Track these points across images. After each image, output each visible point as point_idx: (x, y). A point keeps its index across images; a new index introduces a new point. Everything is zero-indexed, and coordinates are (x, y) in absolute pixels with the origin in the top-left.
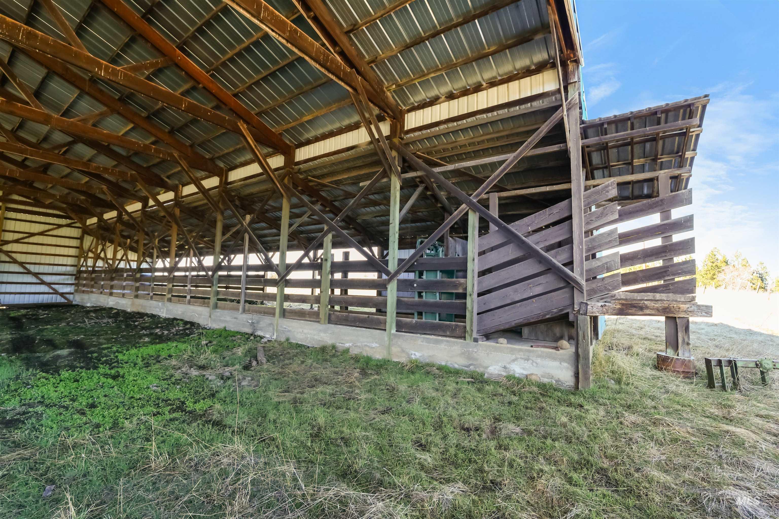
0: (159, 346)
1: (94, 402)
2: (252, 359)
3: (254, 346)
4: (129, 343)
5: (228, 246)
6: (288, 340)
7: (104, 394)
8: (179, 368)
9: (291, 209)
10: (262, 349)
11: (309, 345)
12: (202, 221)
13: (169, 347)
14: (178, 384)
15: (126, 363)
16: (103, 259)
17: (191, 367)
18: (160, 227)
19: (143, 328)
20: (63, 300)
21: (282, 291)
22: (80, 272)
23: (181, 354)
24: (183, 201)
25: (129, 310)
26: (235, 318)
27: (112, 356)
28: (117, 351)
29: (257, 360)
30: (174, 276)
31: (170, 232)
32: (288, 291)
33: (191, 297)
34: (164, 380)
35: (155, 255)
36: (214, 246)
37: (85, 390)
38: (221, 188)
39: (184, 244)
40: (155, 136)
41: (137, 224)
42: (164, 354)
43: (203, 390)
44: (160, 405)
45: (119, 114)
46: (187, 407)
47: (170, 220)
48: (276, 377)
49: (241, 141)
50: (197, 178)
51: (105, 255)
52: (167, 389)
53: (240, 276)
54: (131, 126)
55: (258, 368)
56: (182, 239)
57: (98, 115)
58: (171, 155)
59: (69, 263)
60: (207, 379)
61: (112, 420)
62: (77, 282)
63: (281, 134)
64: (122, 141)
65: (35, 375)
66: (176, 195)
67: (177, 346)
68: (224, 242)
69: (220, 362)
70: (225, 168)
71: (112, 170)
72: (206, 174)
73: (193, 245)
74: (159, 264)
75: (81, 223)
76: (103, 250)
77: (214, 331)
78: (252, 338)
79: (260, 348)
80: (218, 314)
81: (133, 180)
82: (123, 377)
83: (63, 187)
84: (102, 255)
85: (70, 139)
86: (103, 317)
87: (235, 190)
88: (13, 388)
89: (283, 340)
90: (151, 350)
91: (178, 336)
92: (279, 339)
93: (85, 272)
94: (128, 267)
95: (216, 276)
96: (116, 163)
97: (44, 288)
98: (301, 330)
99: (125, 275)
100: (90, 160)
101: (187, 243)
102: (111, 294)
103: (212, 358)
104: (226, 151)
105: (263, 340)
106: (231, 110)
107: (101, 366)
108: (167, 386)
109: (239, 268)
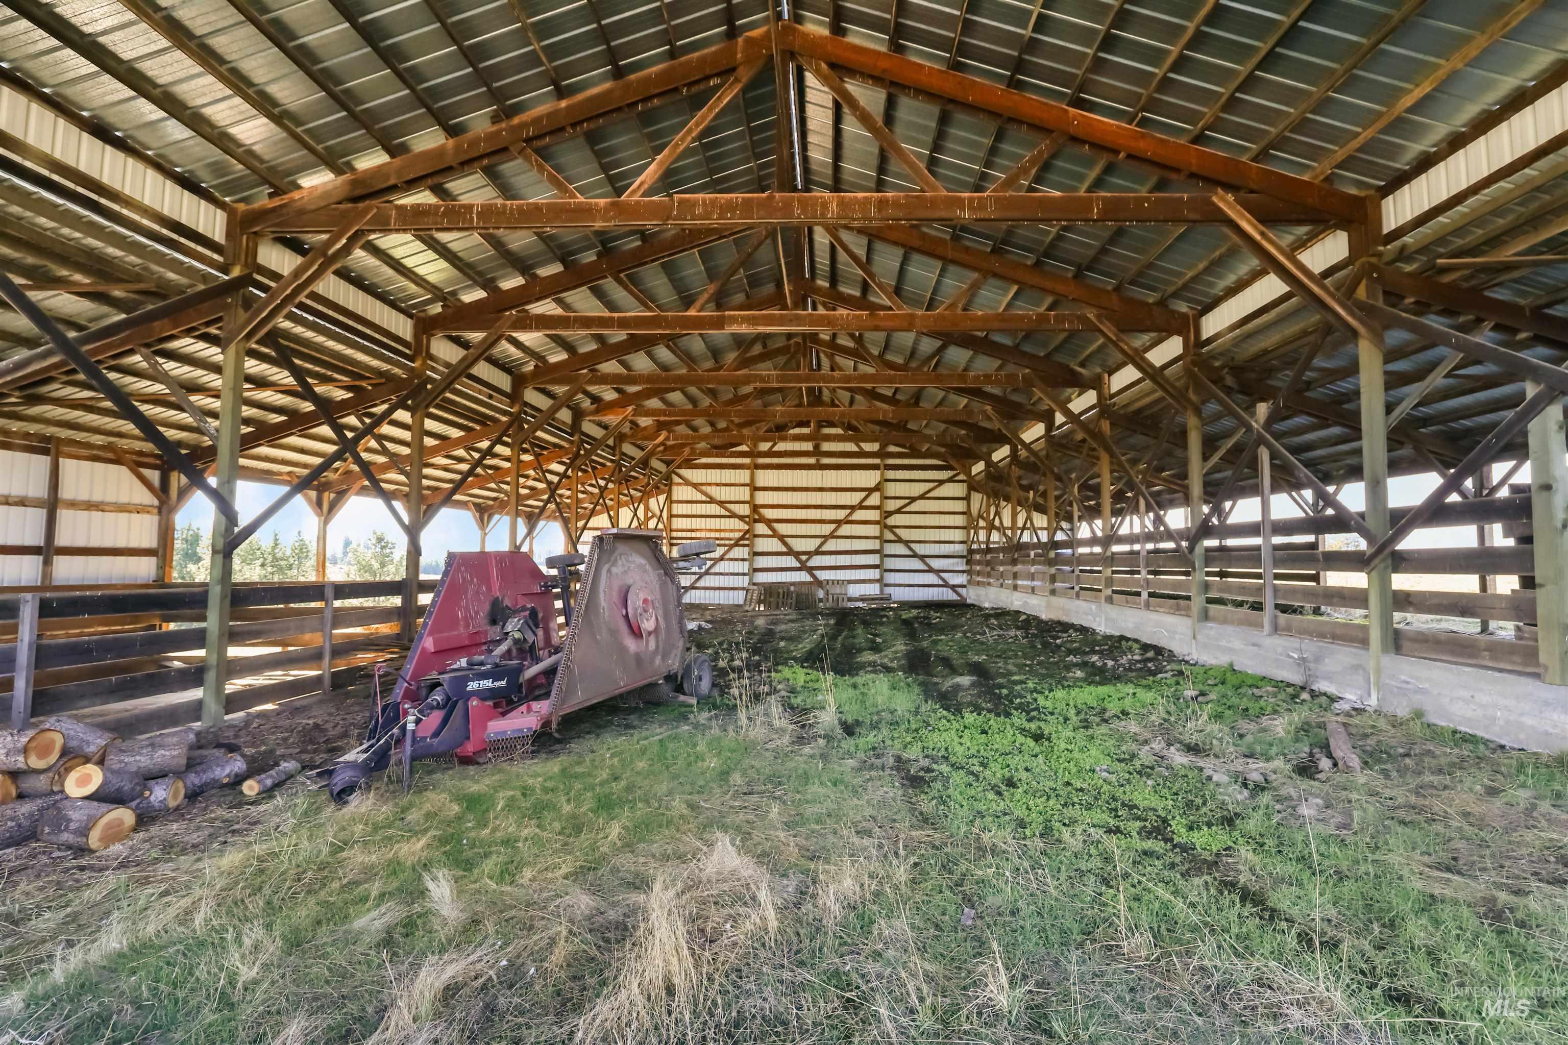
0: (1103, 690)
1: (1012, 777)
2: (1316, 750)
3: (1314, 718)
4: (1052, 676)
5: (1218, 483)
6: (1418, 714)
7: (1024, 766)
8: (1146, 742)
9: (1386, 362)
10: (1341, 729)
11: (1503, 742)
12: (1156, 438)
13: (1121, 695)
14: (1149, 776)
15: (1052, 714)
16: (998, 529)
17: (1169, 745)
18: (1077, 462)
19: (1070, 652)
20: (955, 597)
21: (1385, 583)
22: (971, 552)
23: (1145, 712)
24: (1115, 404)
25: (1044, 617)
26: (1254, 645)
27: (1029, 698)
28: (1035, 690)
29: (1330, 756)
30: (1113, 554)
31: (1096, 469)
32: (1402, 582)
33: (1151, 595)
34: (1120, 761)
35: (1076, 514)
36: (1186, 487)
37: (997, 751)
38: (1189, 359)
39: (1125, 489)
40: (1052, 292)
41: (1041, 461)
42: (1113, 708)
43: (1204, 803)
44: (1120, 813)
45: (995, 275)
46: (1173, 832)
47: (1095, 446)
48: (1401, 814)
49: (1226, 237)
50: (1136, 350)
51: (1001, 523)
52: (1129, 781)
53: (1258, 548)
54: (1015, 288)
55: (1339, 778)
56: (1119, 479)
57: (968, 290)
58: (1083, 319)
59: (957, 539)
60: (1209, 778)
61: (1041, 819)
62: (968, 568)
63: (1328, 179)
64: (1005, 320)
65: (935, 711)
66: (1100, 396)
67: (1134, 694)
68: (1205, 475)
69: (1234, 745)
70: (1191, 313)
71: (996, 376)
72: (1152, 338)
73: (1143, 488)
74: (1084, 531)
75: (965, 474)
76: (997, 513)
77: (1207, 670)
78: (1305, 696)
79: (1334, 725)
80: (1212, 633)
81: (1029, 383)
82: (1049, 739)
83: (939, 421)
84: (997, 522)
85: (938, 343)
86: (1008, 628)
87: (1221, 354)
88: (914, 726)
89: (1403, 712)
90: (1089, 695)
91: (1134, 674)
92: (1388, 709)
93: (978, 551)
94: (1035, 540)
95: (1199, 550)
96: (999, 362)
97: (931, 578)
98: (1466, 694)
99: (1032, 554)
100: (965, 370)
101: (1131, 486)
102: (1015, 588)
103: (1212, 731)
104: (1190, 274)
105: (1336, 705)
106: (1192, 175)
107: (1015, 713)
108: (1127, 776)
109: (1253, 529)
